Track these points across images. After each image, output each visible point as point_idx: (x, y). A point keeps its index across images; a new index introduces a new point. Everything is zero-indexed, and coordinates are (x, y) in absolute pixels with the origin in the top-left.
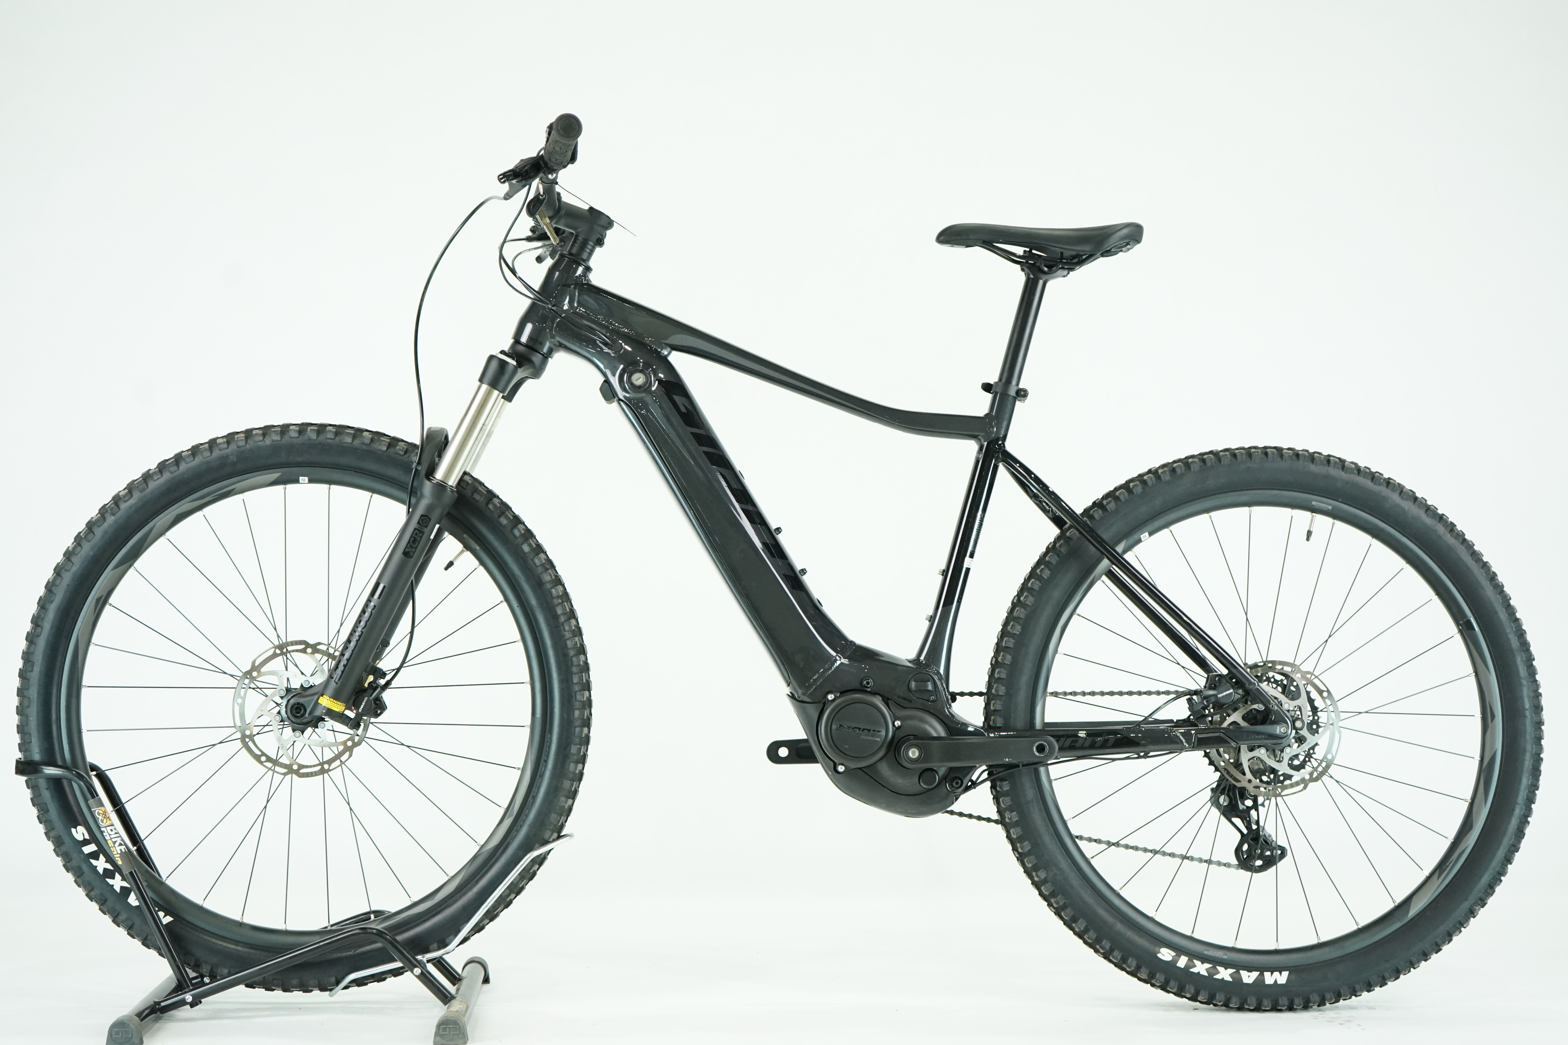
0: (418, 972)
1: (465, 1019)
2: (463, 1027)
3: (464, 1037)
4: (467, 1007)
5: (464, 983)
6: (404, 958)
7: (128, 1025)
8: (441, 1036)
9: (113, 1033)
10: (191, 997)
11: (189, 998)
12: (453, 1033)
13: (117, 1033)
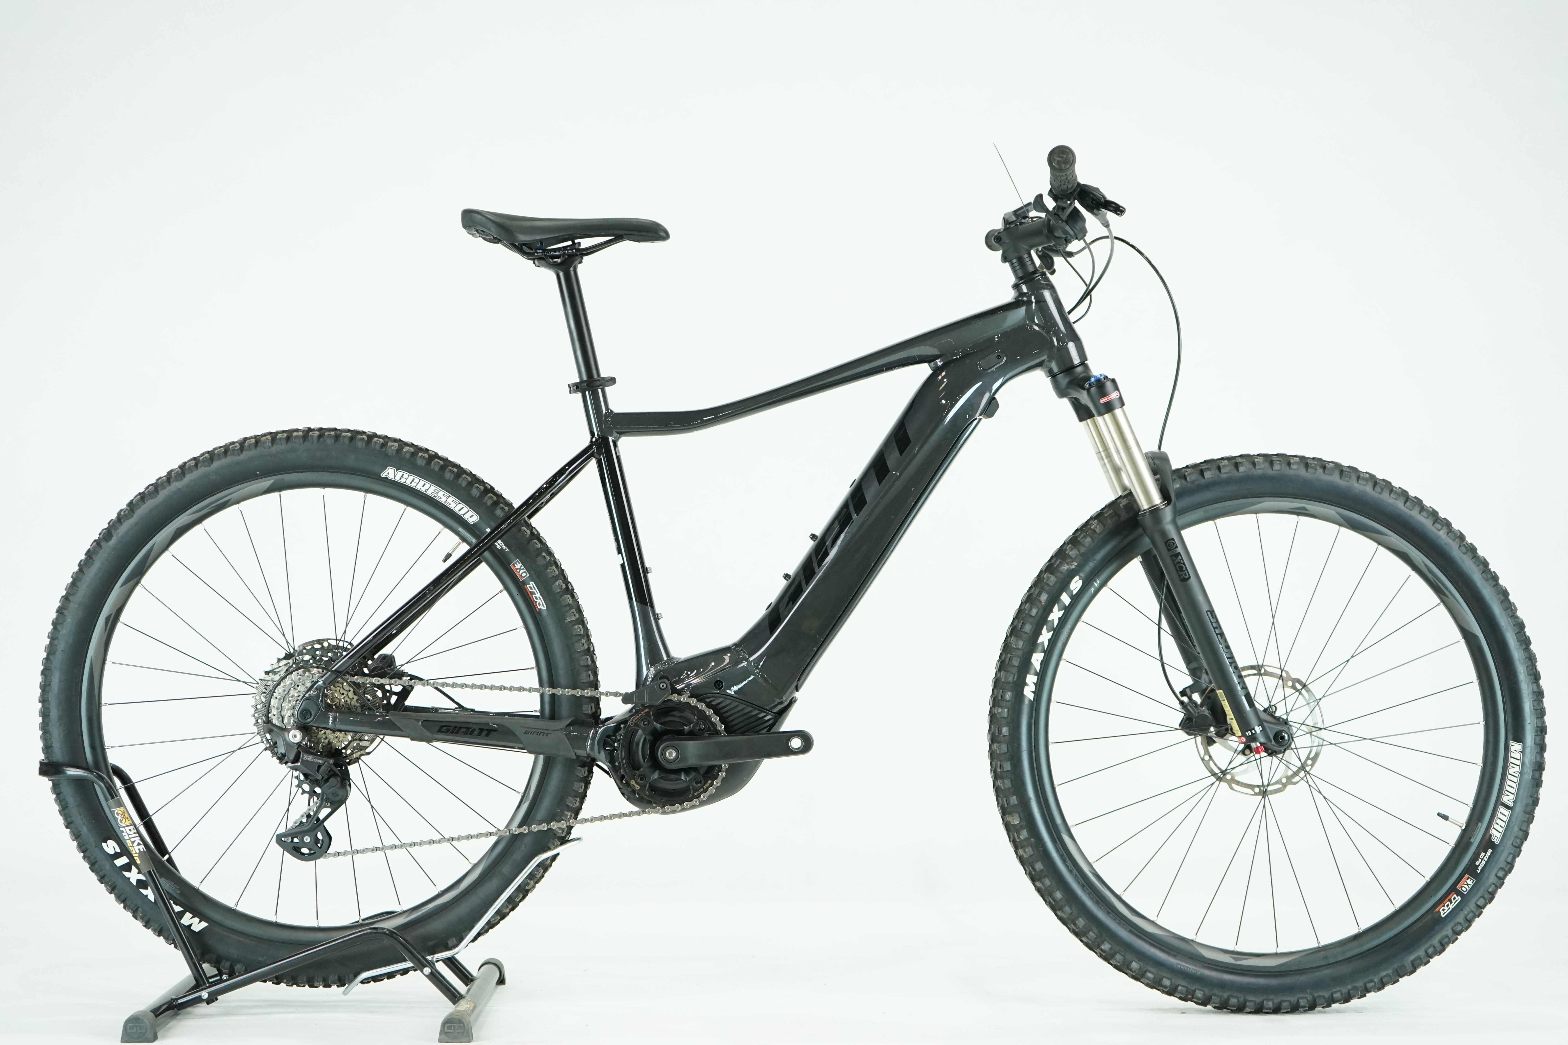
0: (428, 972)
1: (472, 1018)
2: (468, 1025)
3: (469, 1036)
4: (474, 1008)
5: (476, 984)
6: (414, 958)
7: (143, 1020)
8: (446, 1034)
9: (128, 1028)
10: (207, 994)
11: (205, 995)
12: (458, 1031)
13: (132, 1028)
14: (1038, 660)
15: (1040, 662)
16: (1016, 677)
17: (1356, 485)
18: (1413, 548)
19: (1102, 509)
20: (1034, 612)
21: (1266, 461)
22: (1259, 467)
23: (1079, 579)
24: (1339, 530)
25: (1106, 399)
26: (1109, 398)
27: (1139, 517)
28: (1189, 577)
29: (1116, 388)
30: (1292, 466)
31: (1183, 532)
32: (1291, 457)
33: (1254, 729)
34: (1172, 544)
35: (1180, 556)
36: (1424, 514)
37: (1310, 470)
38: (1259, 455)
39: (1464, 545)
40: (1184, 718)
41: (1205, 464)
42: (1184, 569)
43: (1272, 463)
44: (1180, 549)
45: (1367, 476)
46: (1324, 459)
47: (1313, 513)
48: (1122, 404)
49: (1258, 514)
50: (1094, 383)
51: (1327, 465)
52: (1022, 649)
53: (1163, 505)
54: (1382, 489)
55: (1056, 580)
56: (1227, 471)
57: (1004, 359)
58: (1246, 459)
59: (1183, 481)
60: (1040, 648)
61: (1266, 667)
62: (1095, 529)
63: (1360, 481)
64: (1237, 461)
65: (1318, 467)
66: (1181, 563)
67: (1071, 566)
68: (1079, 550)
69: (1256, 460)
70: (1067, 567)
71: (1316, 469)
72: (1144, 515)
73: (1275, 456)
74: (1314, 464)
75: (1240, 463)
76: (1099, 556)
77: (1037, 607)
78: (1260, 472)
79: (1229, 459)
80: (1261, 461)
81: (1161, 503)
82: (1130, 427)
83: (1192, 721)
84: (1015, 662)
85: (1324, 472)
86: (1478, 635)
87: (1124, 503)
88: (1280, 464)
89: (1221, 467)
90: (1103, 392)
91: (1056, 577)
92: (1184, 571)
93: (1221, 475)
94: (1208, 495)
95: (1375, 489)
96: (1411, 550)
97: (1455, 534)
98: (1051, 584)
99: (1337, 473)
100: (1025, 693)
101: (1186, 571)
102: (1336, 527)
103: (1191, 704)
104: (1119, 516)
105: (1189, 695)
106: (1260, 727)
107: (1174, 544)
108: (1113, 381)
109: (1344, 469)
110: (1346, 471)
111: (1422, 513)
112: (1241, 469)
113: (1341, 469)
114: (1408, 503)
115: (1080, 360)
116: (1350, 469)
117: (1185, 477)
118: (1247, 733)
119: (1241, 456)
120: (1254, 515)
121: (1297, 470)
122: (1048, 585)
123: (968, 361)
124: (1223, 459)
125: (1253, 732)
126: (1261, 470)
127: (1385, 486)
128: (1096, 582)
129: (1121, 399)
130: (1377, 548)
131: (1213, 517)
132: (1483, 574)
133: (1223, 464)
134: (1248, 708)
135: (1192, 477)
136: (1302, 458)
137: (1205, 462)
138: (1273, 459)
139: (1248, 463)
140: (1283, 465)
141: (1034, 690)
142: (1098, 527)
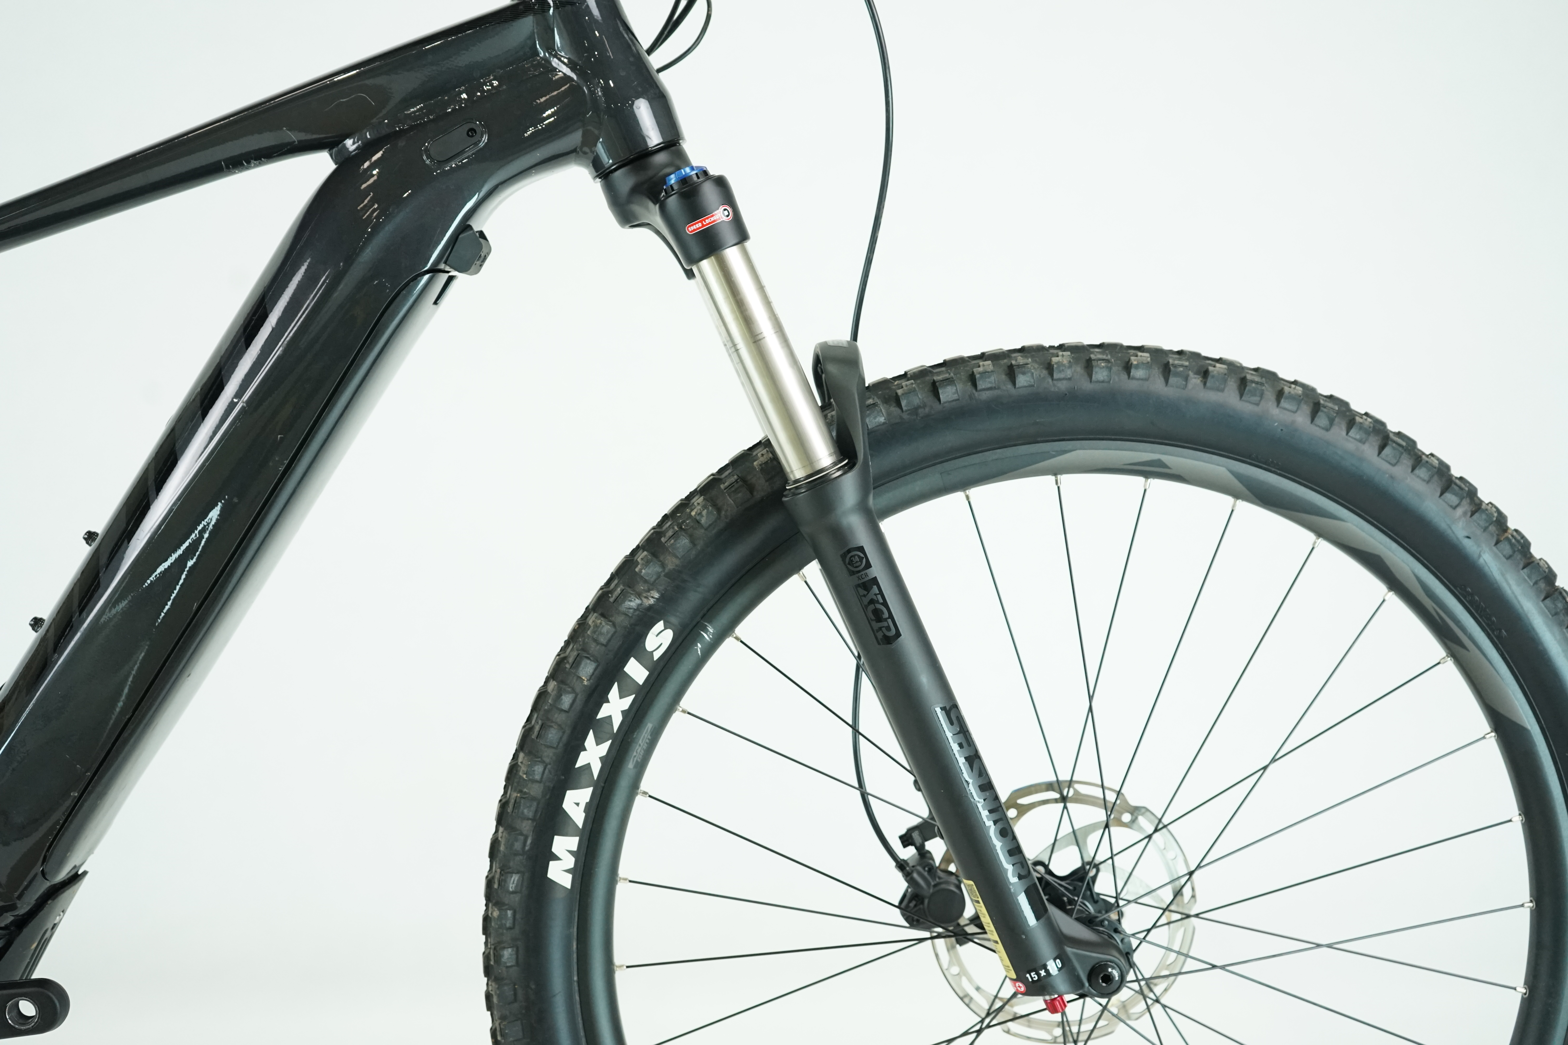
14: (578, 804)
15: (582, 806)
16: (529, 841)
17: (1275, 411)
18: (1394, 545)
19: (722, 470)
20: (567, 700)
21: (1076, 360)
22: (1062, 376)
23: (666, 628)
24: (1234, 506)
25: (700, 225)
26: (707, 221)
27: (786, 496)
28: (898, 634)
29: (728, 199)
30: (1133, 372)
31: (887, 526)
32: (1132, 352)
33: (1044, 967)
34: (857, 559)
35: (875, 587)
36: (1422, 472)
37: (1172, 380)
38: (1061, 347)
39: (1507, 539)
40: (907, 891)
41: (943, 369)
42: (886, 615)
43: (1089, 366)
44: (877, 570)
45: (1299, 390)
46: (1204, 354)
47: (1178, 473)
48: (742, 236)
49: (1059, 476)
50: (675, 187)
51: (1211, 368)
52: (540, 782)
53: (839, 469)
54: (1332, 421)
55: (613, 630)
56: (989, 385)
57: (485, 138)
58: (1032, 357)
59: (894, 409)
60: (584, 779)
61: (1077, 786)
62: (698, 518)
63: (1283, 403)
64: (1014, 362)
65: (1190, 372)
66: (878, 602)
67: (645, 600)
68: (663, 566)
69: (1055, 360)
70: (638, 601)
71: (1186, 379)
72: (795, 492)
73: (1097, 350)
74: (1182, 366)
75: (1019, 366)
76: (712, 577)
77: (573, 691)
78: (1063, 386)
79: (996, 357)
80: (1065, 362)
81: (835, 464)
82: (761, 288)
83: (922, 903)
84: (526, 811)
85: (1205, 384)
86: (1529, 728)
87: (762, 460)
88: (1107, 367)
89: (977, 376)
90: (696, 211)
91: (614, 625)
92: (886, 620)
93: (976, 394)
94: (950, 439)
95: (1316, 419)
96: (1390, 549)
97: (1490, 515)
98: (603, 640)
99: (1232, 385)
100: (550, 875)
101: (890, 621)
102: (1229, 500)
103: (919, 868)
104: (751, 488)
105: (918, 845)
106: (1058, 961)
107: (861, 559)
108: (721, 183)
109: (1249, 377)
110: (1252, 382)
111: (1417, 471)
112: (1022, 380)
113: (1243, 375)
114: (1387, 451)
115: (663, 138)
116: (1262, 377)
117: (897, 401)
118: (1028, 975)
119: (1022, 350)
120: (1051, 479)
121: (1146, 380)
122: (596, 641)
123: (403, 144)
124: (983, 356)
125: (1043, 973)
126: (1065, 382)
127: (1338, 413)
128: (706, 631)
129: (737, 222)
130: (1315, 543)
131: (964, 485)
132: (1548, 601)
133: (981, 369)
134: (1031, 919)
135: (916, 398)
136: (1157, 353)
137: (945, 364)
138: (1093, 356)
139: (1036, 366)
140: (1114, 369)
141: (572, 866)
142: (704, 513)
